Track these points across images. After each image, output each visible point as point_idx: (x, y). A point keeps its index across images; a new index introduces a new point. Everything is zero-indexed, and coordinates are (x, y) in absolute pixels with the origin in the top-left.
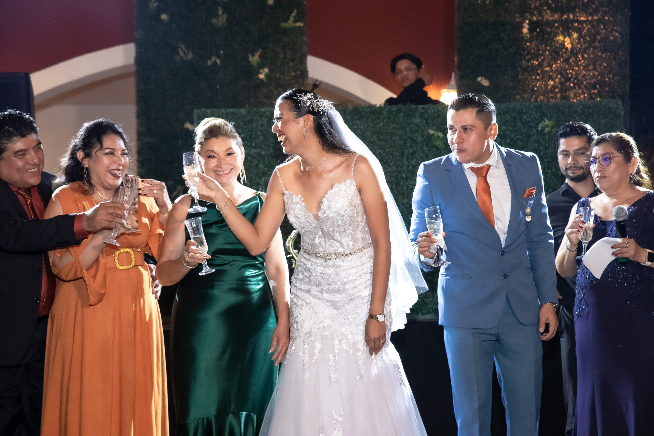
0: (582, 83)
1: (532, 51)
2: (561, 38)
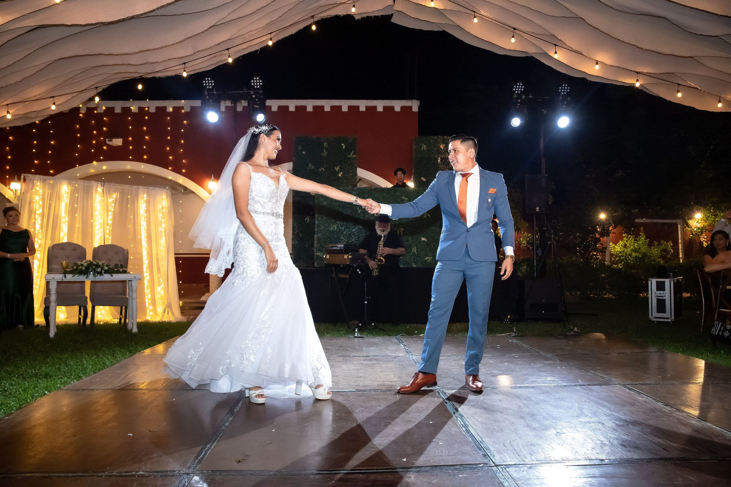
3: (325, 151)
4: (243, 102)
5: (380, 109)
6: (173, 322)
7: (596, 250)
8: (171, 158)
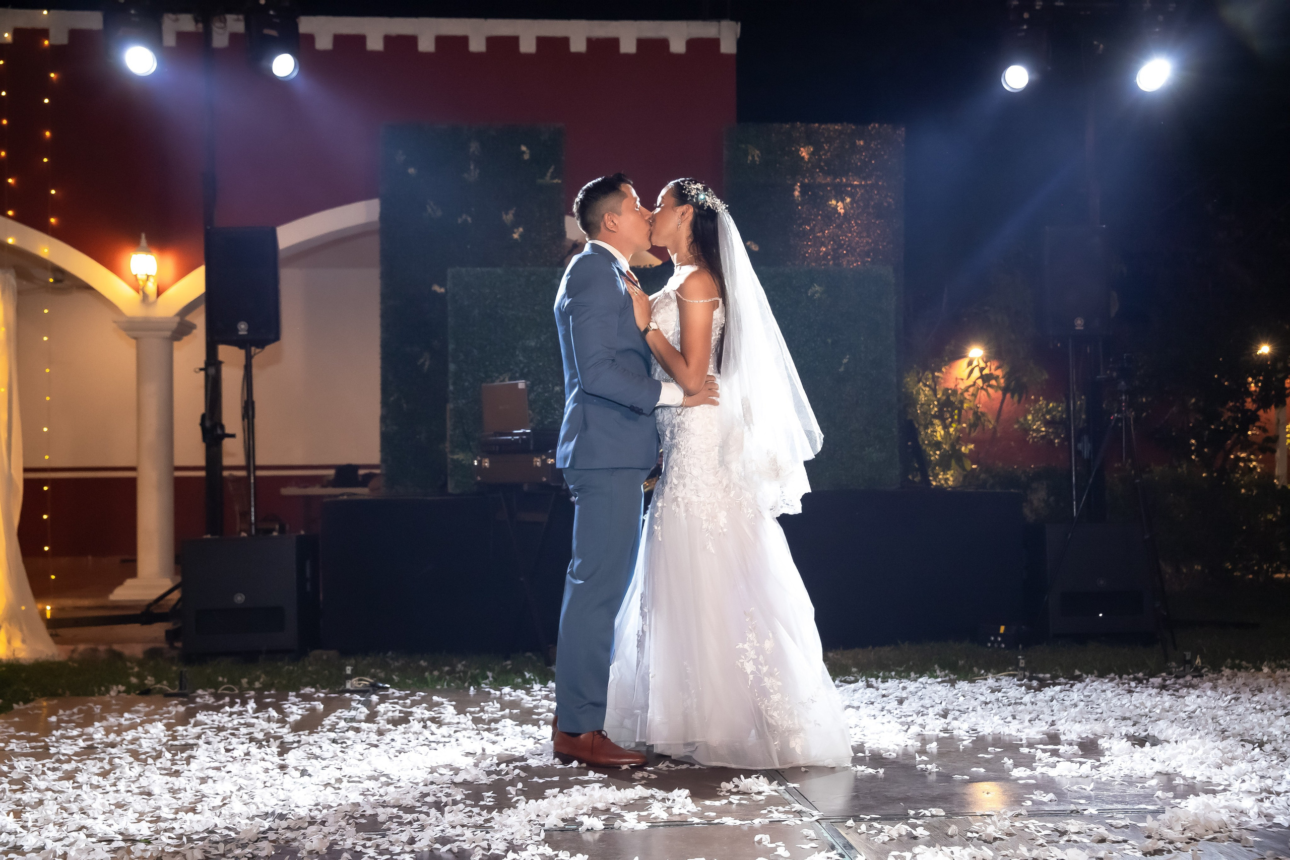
0: (855, 250)
1: (804, 216)
2: (834, 202)
3: (472, 167)
4: (230, 18)
5: (628, 46)
6: (24, 662)
7: (1247, 445)
8: (10, 181)
